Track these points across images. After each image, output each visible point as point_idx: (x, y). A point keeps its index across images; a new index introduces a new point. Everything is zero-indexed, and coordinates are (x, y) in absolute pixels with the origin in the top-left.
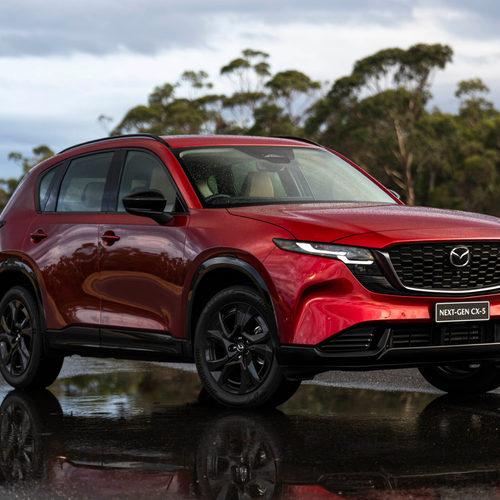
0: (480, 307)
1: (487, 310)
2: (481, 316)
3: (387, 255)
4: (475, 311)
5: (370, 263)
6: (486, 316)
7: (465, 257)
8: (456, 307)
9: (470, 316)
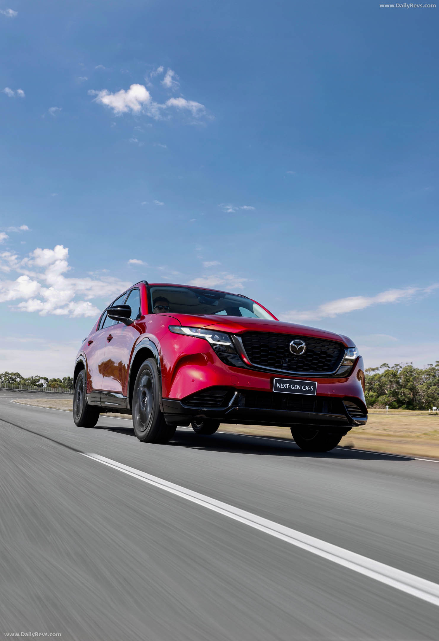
0: (310, 385)
1: (314, 388)
2: (309, 392)
3: (240, 339)
4: (305, 388)
5: (228, 344)
6: (313, 392)
7: (301, 349)
8: (290, 383)
9: (301, 391)
